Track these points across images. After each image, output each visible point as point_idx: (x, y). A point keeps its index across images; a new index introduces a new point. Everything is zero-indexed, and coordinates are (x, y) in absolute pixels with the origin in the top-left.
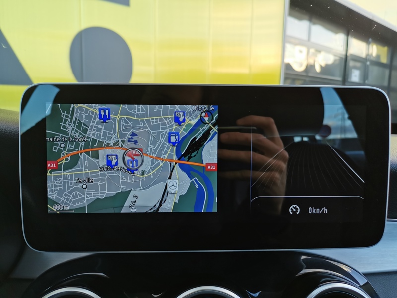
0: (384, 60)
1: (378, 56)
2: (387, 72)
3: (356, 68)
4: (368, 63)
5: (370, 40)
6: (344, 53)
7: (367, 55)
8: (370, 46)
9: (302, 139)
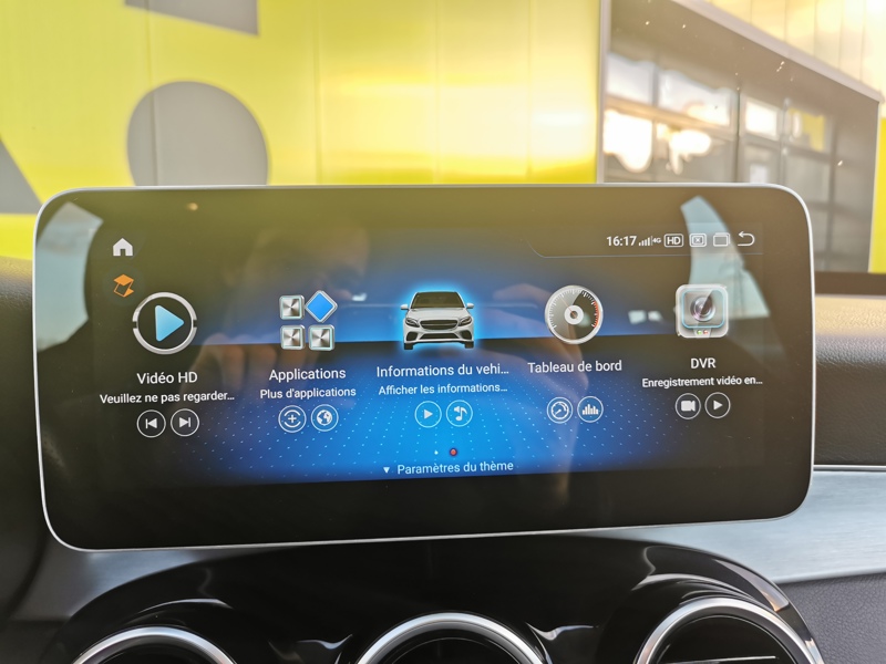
0: (819, 144)
1: (805, 137)
2: (826, 169)
3: (759, 162)
4: (785, 151)
5: (787, 102)
6: (733, 131)
7: (782, 135)
8: (788, 114)
9: (647, 316)
